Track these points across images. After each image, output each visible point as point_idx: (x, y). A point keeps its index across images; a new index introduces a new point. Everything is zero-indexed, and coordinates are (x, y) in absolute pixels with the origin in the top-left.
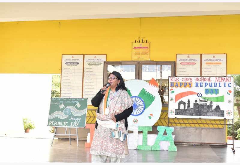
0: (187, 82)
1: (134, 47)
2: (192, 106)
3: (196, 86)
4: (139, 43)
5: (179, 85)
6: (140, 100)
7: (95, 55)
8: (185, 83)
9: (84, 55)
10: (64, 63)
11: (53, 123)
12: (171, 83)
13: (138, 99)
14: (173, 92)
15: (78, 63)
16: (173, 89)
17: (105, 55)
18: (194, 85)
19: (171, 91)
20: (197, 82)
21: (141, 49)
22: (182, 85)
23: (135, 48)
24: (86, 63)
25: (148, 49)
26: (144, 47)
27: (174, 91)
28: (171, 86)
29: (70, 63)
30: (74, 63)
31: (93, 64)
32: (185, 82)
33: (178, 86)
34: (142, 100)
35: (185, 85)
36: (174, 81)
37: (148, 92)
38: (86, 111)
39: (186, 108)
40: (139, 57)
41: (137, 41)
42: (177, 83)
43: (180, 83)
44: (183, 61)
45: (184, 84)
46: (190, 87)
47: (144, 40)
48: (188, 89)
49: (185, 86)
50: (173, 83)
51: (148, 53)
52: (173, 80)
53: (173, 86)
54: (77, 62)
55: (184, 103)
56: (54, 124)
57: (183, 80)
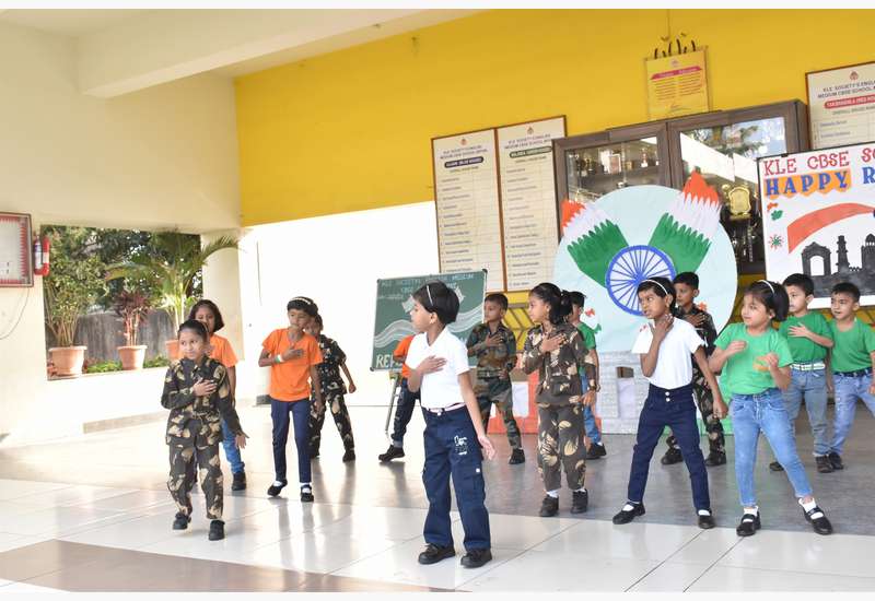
0: (830, 169)
1: (650, 76)
2: (855, 260)
3: (866, 182)
4: (668, 58)
5: (798, 185)
6: (657, 258)
7: (528, 125)
8: (821, 175)
9: (496, 129)
10: (440, 164)
11: (386, 361)
12: (768, 181)
13: (651, 254)
14: (776, 215)
15: (482, 159)
16: (776, 205)
17: (562, 119)
18: (856, 176)
19: (772, 211)
20: (866, 165)
21: (676, 77)
22: (810, 184)
23: (656, 76)
24: (504, 154)
25: (702, 73)
26: (687, 70)
27: (781, 212)
28: (768, 193)
29: (458, 163)
30: (469, 162)
31: (526, 153)
32: (819, 170)
33: (794, 191)
34: (664, 258)
35: (824, 182)
36: (778, 173)
37: (684, 227)
38: (480, 312)
39: (834, 269)
40: (674, 108)
41: (660, 53)
42: (790, 180)
43: (803, 178)
44: (835, 94)
45: (816, 180)
46: (844, 186)
47: (686, 43)
48: (834, 198)
49: (822, 188)
50: (776, 181)
51: (704, 88)
52: (773, 168)
53: (777, 193)
54: (479, 155)
55: (825, 253)
56: (389, 363)
57: (813, 163)
